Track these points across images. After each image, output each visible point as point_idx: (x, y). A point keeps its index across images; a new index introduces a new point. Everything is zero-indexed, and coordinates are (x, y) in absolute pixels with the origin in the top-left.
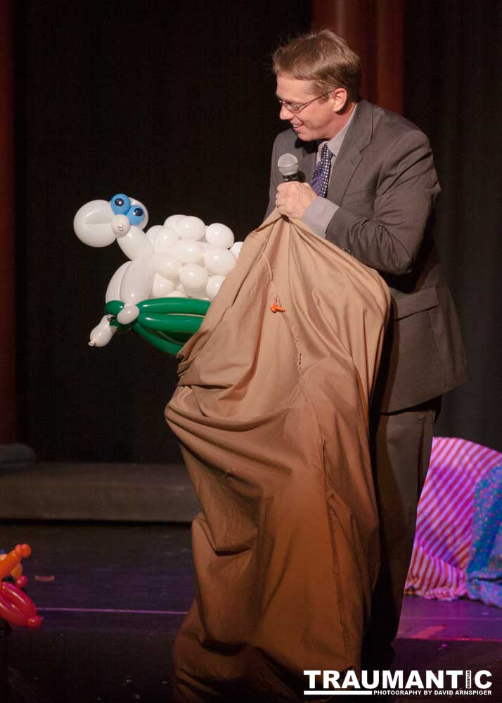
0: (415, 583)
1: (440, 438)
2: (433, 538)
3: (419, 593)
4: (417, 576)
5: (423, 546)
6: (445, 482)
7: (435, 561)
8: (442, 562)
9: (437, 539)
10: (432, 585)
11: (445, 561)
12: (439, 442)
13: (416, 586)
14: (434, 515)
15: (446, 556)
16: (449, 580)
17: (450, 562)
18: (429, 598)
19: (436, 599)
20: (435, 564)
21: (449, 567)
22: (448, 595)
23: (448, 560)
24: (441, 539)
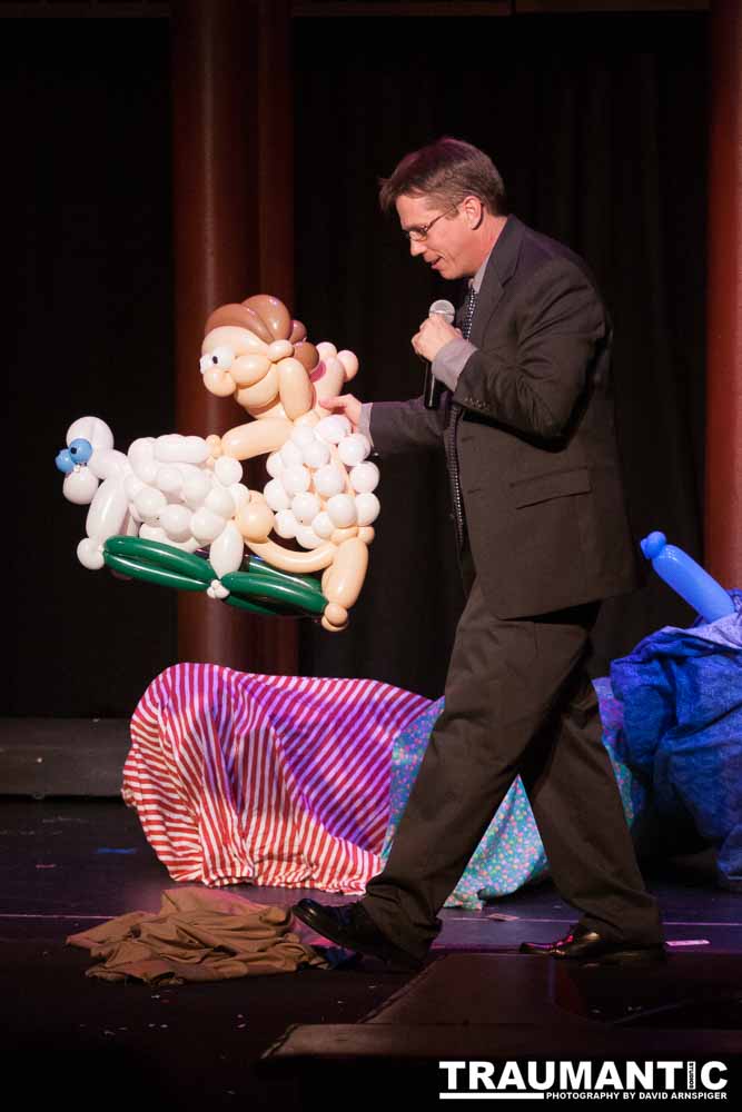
0: (313, 872)
1: (346, 680)
2: (338, 811)
3: (319, 885)
4: (317, 862)
5: (325, 824)
6: (354, 737)
7: (340, 842)
8: (350, 845)
9: (343, 812)
10: (337, 875)
11: (353, 842)
12: (346, 683)
13: (315, 876)
14: (339, 781)
15: (354, 835)
16: (359, 868)
17: (360, 845)
18: (332, 891)
19: (342, 893)
20: (340, 845)
21: (359, 850)
22: (358, 888)
23: (358, 840)
24: (348, 814)
